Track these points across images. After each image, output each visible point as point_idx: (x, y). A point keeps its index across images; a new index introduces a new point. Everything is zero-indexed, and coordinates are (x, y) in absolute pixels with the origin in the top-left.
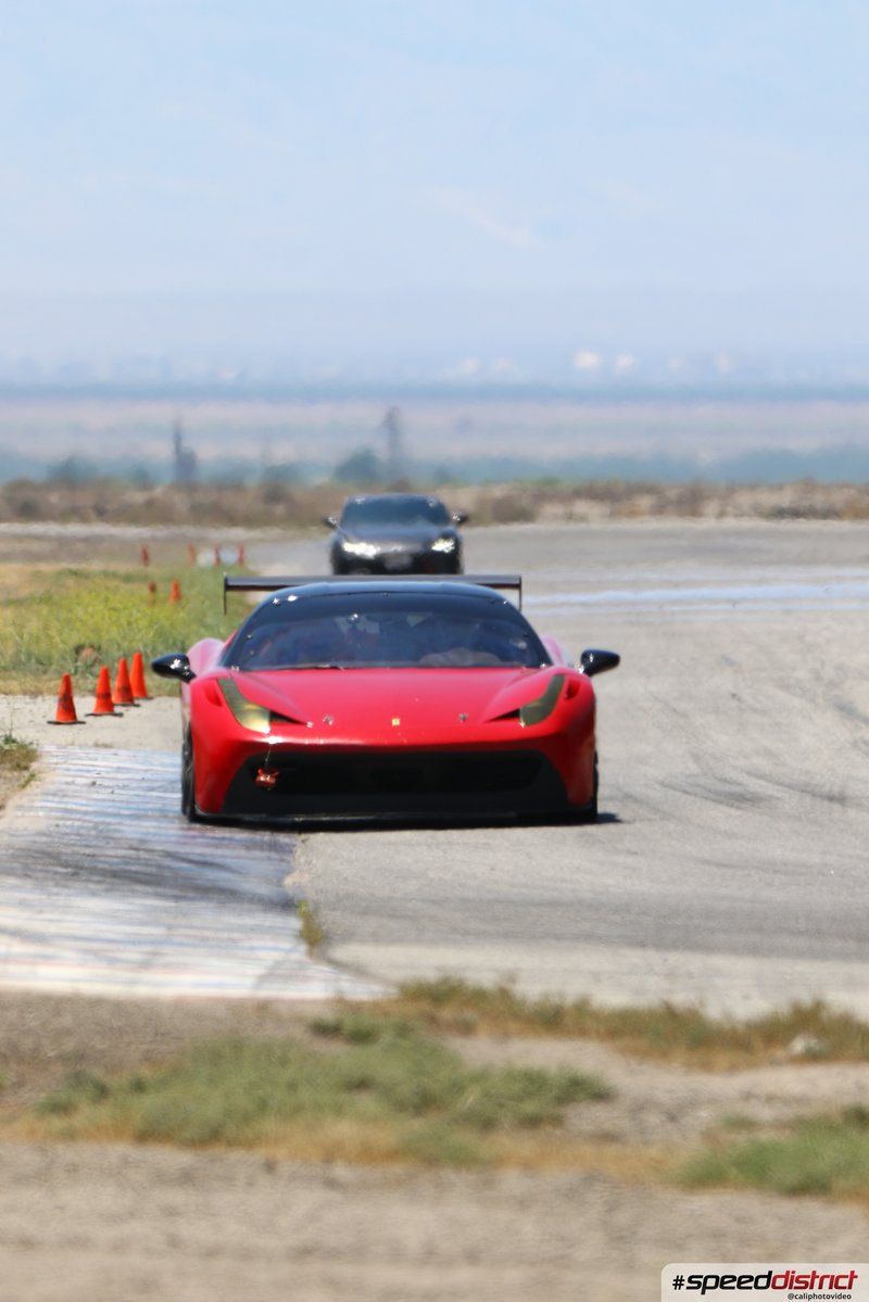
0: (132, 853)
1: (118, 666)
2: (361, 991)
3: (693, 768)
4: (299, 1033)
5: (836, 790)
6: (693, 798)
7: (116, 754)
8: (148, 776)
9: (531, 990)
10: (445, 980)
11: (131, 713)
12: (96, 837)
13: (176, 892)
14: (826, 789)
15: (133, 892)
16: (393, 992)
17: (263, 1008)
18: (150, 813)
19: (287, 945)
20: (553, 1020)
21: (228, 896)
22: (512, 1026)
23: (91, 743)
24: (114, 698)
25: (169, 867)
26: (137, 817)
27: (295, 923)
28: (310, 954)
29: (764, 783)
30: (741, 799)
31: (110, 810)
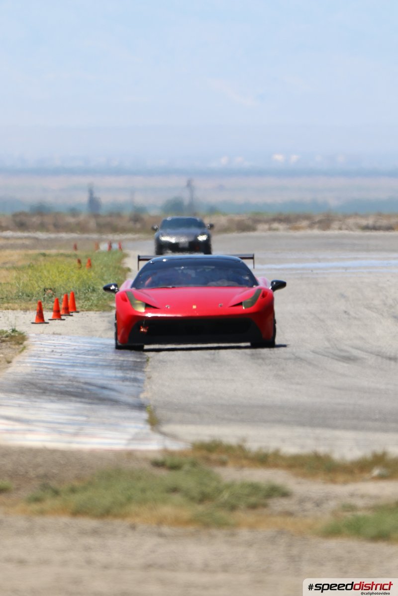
0: (70, 383)
1: (63, 297)
2: (174, 446)
3: (327, 344)
4: (146, 466)
5: (393, 355)
6: (327, 358)
7: (63, 338)
8: (77, 347)
9: (253, 446)
10: (214, 441)
11: (68, 319)
12: (53, 376)
13: (90, 401)
14: (388, 354)
15: (71, 401)
16: (189, 447)
17: (130, 454)
18: (78, 364)
19: (141, 425)
20: (263, 460)
21: (114, 402)
22: (244, 462)
23: (51, 333)
24: (62, 312)
25: (88, 390)
26: (73, 366)
27: (145, 415)
28: (152, 429)
29: (359, 352)
30: (349, 359)
31: (60, 363)
